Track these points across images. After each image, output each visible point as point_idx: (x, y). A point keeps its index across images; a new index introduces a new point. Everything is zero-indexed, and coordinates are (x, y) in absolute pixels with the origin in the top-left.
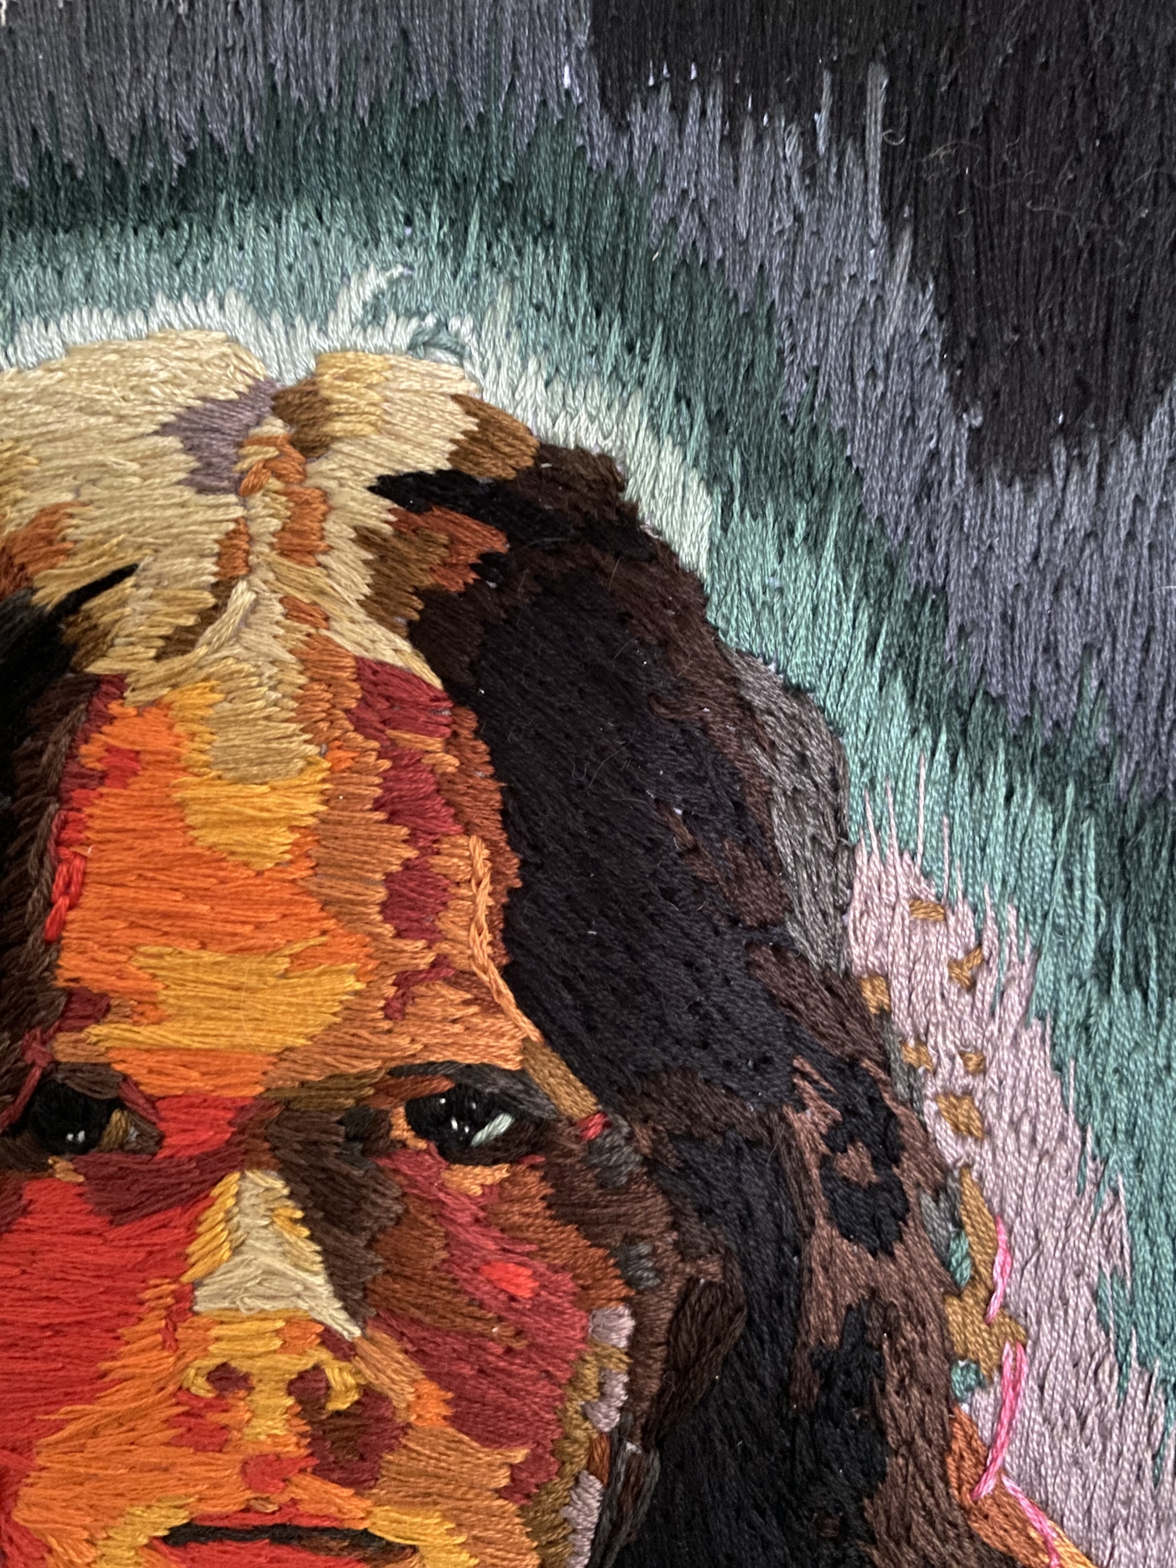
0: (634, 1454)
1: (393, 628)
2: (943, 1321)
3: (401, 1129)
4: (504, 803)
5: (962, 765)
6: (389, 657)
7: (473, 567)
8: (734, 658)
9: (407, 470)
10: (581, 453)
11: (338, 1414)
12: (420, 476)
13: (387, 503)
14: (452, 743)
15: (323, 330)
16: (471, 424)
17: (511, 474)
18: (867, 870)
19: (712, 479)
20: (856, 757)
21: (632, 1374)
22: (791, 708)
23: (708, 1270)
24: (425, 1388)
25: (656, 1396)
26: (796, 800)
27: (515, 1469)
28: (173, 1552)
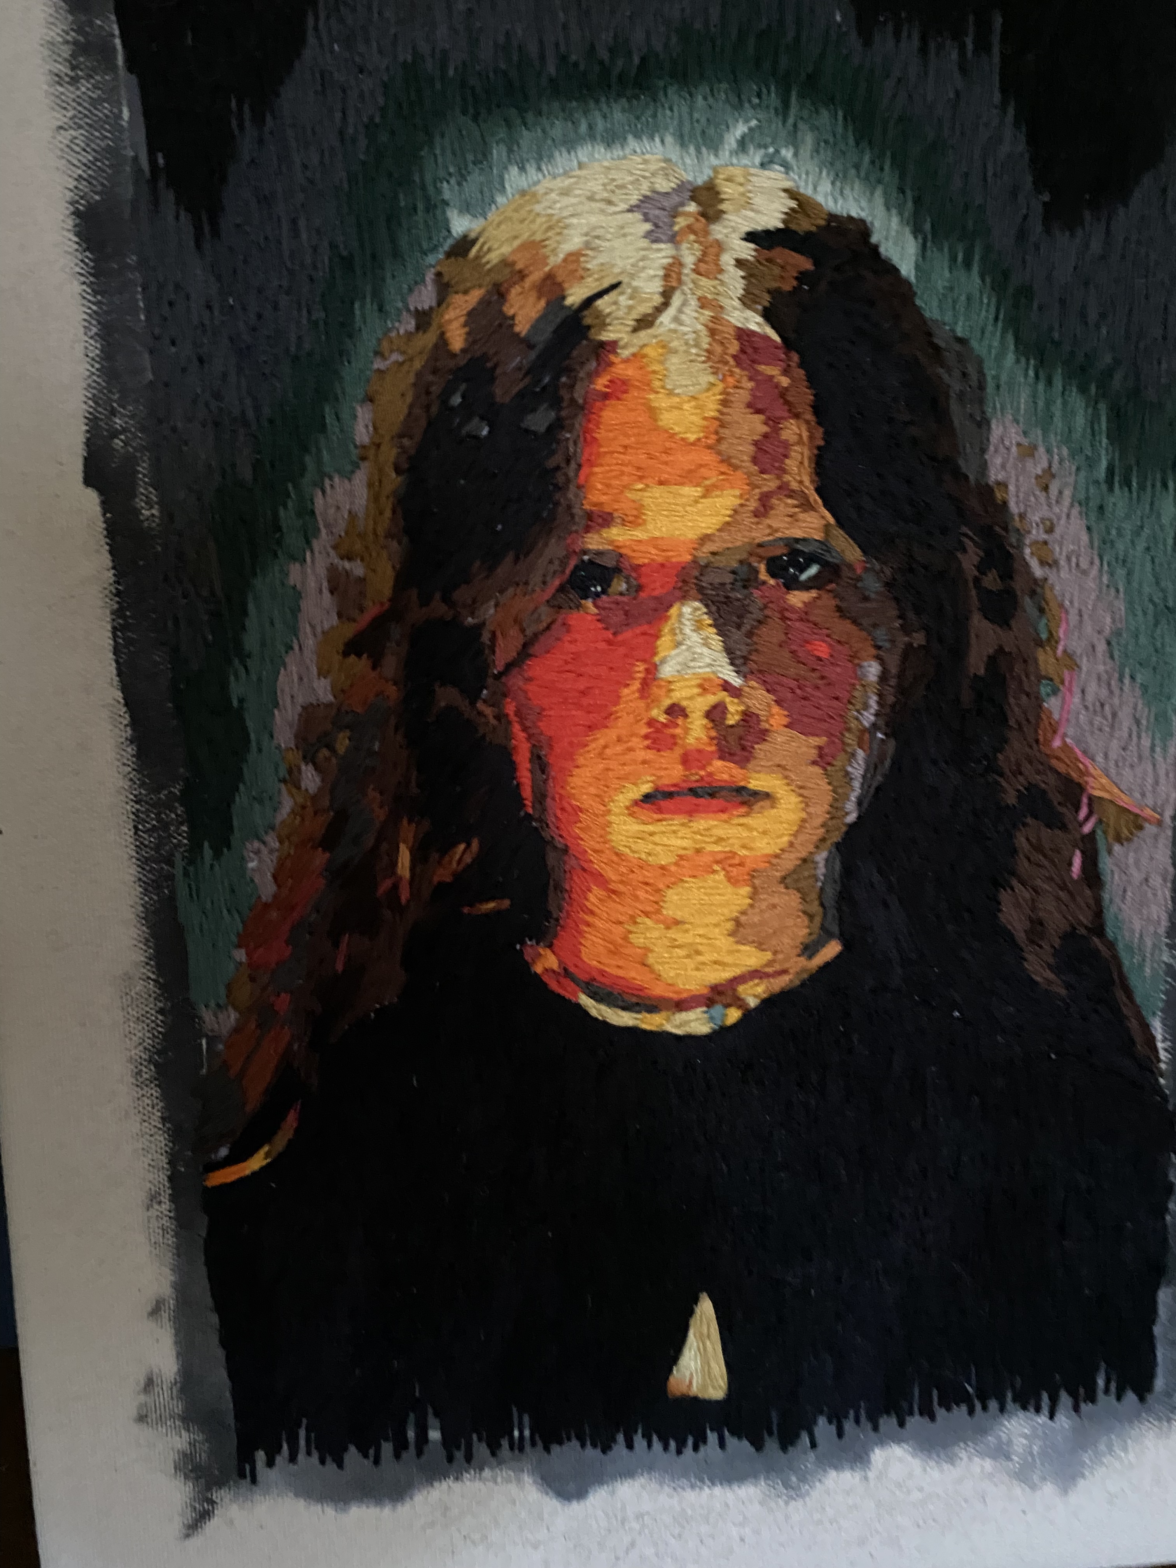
0: (882, 740)
1: (755, 311)
2: (1036, 660)
3: (763, 576)
4: (815, 401)
5: (1042, 374)
6: (753, 327)
7: (796, 278)
8: (930, 323)
9: (760, 228)
10: (850, 218)
11: (732, 726)
12: (767, 232)
13: (752, 246)
14: (786, 372)
15: (716, 156)
16: (793, 204)
17: (814, 229)
18: (996, 430)
19: (916, 231)
20: (990, 373)
21: (880, 695)
22: (957, 347)
23: (919, 639)
24: (776, 709)
25: (893, 706)
26: (961, 396)
27: (820, 748)
28: (647, 806)
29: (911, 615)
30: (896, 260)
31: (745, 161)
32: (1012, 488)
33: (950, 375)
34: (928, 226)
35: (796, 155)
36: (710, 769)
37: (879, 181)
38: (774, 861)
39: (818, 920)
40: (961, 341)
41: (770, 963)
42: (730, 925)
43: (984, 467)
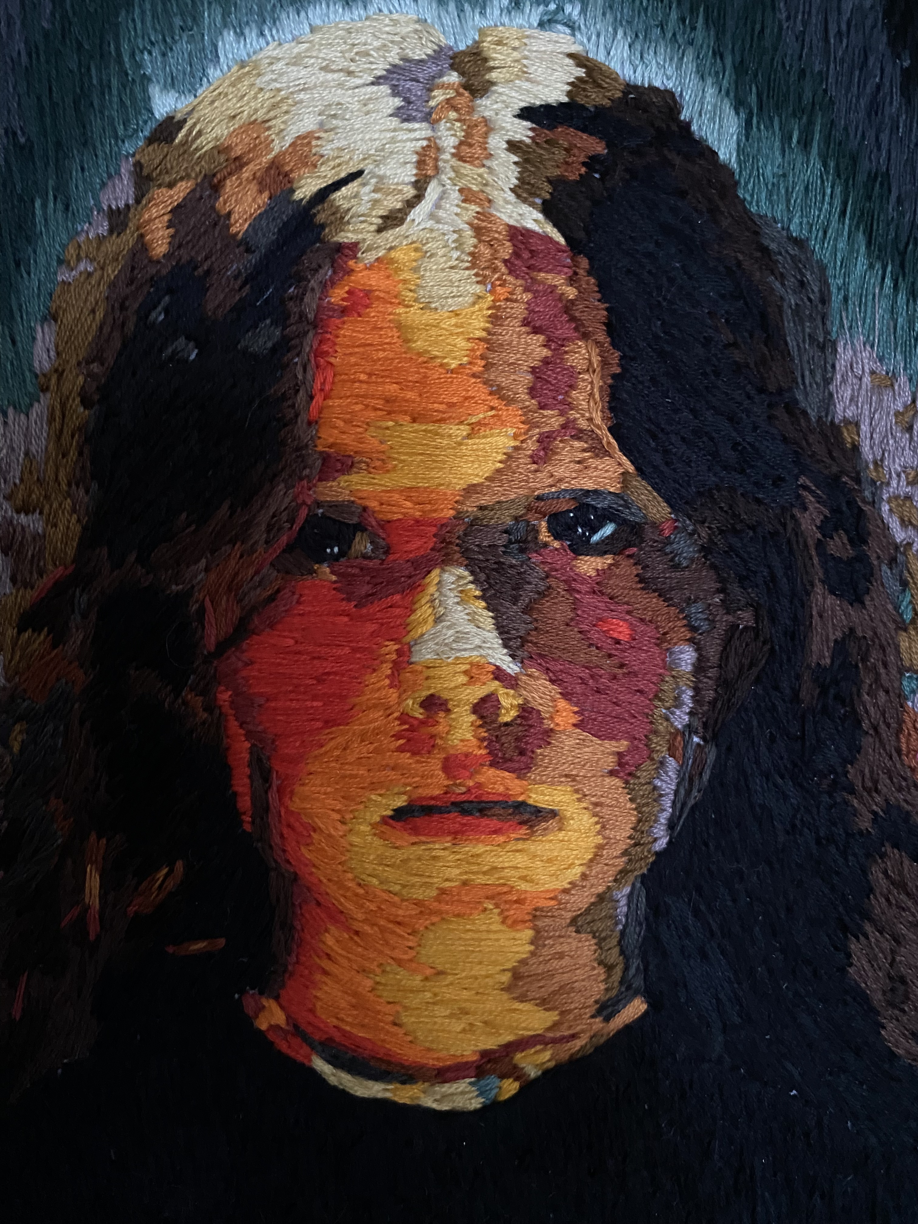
0: (698, 745)
1: (532, 205)
2: (897, 648)
3: (544, 536)
4: (608, 318)
5: (902, 285)
6: (531, 225)
7: (584, 164)
8: (756, 219)
9: (538, 103)
10: (653, 89)
11: (506, 724)
12: (547, 107)
13: (528, 124)
14: (572, 280)
15: (482, 14)
16: (581, 72)
17: (606, 102)
18: (844, 356)
19: (739, 104)
20: (835, 283)
21: (696, 690)
22: (793, 251)
23: (746, 618)
24: (562, 704)
25: (713, 703)
26: (797, 310)
27: (620, 755)
28: (399, 825)
29: (735, 588)
30: (712, 141)
31: (519, 20)
32: (865, 428)
33: (783, 285)
34: (753, 99)
35: (583, 11)
36: (481, 779)
37: (691, 43)
38: (564, 898)
39: (618, 972)
40: (799, 243)
41: (555, 1026)
42: (506, 978)
43: (829, 400)
